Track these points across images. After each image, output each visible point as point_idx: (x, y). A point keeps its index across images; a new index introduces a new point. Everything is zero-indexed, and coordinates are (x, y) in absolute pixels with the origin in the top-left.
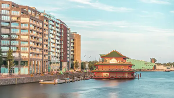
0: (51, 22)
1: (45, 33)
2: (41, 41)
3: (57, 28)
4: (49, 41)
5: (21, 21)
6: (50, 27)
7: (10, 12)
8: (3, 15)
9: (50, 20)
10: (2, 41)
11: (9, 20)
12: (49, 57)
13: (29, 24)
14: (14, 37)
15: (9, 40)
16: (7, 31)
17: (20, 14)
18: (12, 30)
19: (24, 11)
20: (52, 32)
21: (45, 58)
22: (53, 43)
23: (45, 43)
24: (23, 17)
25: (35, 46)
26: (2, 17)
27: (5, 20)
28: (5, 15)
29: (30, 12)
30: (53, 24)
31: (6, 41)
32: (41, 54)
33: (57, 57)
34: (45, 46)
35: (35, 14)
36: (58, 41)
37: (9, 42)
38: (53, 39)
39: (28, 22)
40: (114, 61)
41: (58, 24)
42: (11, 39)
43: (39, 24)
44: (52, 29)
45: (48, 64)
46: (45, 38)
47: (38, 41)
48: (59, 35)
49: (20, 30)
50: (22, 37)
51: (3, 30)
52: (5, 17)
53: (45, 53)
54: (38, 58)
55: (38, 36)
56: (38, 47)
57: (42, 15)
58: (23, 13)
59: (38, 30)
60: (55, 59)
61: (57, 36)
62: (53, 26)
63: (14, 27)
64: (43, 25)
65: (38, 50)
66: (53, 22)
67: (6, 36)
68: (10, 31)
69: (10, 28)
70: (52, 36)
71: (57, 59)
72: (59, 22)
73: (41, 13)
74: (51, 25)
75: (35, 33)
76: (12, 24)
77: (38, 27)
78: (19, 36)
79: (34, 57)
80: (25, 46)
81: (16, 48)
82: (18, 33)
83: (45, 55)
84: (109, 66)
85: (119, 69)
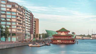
0: (26, 12)
1: (23, 18)
3: (29, 15)
4: (25, 22)
5: (12, 11)
7: (6, 6)
8: (2, 7)
9: (26, 11)
10: (2, 22)
11: (5, 10)
12: (25, 31)
13: (16, 12)
14: (8, 20)
16: (4, 16)
17: (11, 7)
19: (13, 5)
20: (27, 17)
21: (23, 32)
22: (27, 24)
23: (23, 23)
24: (13, 8)
25: (19, 25)
27: (3, 10)
28: (3, 7)
29: (16, 5)
30: (27, 13)
31: (4, 22)
32: (22, 30)
33: (29, 31)
34: (23, 25)
35: (19, 7)
36: (29, 22)
37: (5, 22)
39: (16, 11)
40: (63, 34)
41: (29, 12)
42: (6, 21)
43: (21, 12)
44: (26, 16)
45: (25, 35)
46: (23, 20)
47: (20, 22)
48: (29, 19)
49: (11, 16)
50: (13, 20)
51: (2, 16)
52: (3, 8)
53: (23, 29)
54: (20, 32)
55: (20, 19)
56: (20, 25)
58: (13, 6)
59: (20, 16)
60: (28, 33)
62: (27, 14)
64: (23, 13)
65: (20, 27)
66: (27, 11)
67: (4, 20)
68: (6, 16)
69: (6, 15)
70: (27, 20)
72: (30, 12)
73: (21, 6)
75: (19, 18)
76: (7, 12)
77: (20, 15)
78: (11, 19)
79: (19, 31)
80: (14, 25)
81: (9, 26)
82: (11, 17)
83: (23, 30)
84: (61, 36)
85: (66, 38)
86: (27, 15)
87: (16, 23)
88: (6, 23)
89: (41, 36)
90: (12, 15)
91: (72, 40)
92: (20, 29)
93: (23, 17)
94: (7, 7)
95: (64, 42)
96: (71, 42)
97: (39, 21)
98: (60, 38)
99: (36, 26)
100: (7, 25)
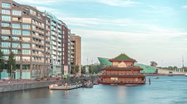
0: (52, 23)
1: (47, 34)
2: (43, 43)
3: (59, 29)
4: (51, 43)
5: (23, 22)
6: (52, 28)
7: (11, 12)
8: (4, 15)
9: (52, 21)
10: (2, 43)
11: (10, 20)
12: (51, 60)
13: (31, 25)
14: (15, 38)
15: (9, 42)
16: (8, 32)
17: (22, 13)
18: (13, 31)
19: (26, 10)
20: (54, 33)
21: (47, 62)
22: (55, 46)
23: (47, 45)
24: (25, 17)
25: (37, 49)
26: (3, 17)
27: (5, 20)
28: (6, 15)
29: (31, 11)
30: (55, 25)
31: (7, 43)
32: (43, 57)
33: (59, 61)
34: (47, 49)
35: (37, 14)
36: (59, 43)
37: (9, 44)
38: (55, 41)
39: (30, 22)
40: (123, 65)
41: (59, 25)
42: (12, 41)
43: (41, 24)
44: (53, 31)
45: (49, 68)
46: (47, 40)
47: (40, 43)
48: (60, 36)
50: (24, 39)
51: (4, 32)
52: (5, 17)
53: (47, 56)
54: (40, 61)
55: (40, 38)
56: (40, 49)
57: (44, 15)
58: (25, 13)
59: (40, 32)
60: (56, 63)
61: (59, 38)
62: (55, 27)
63: (15, 27)
64: (45, 26)
65: (40, 53)
66: (55, 22)
67: (6, 38)
68: (11, 32)
69: (11, 29)
70: (54, 38)
71: (59, 63)
72: (61, 23)
73: (42, 13)
74: (52, 26)
75: (37, 34)
76: (13, 24)
77: (40, 29)
78: (20, 37)
79: (37, 61)
80: (27, 49)
81: (17, 51)
82: (20, 34)
83: (47, 59)
84: (118, 70)
85: (128, 73)
86: (55, 29)
87: (30, 44)
88: (11, 45)
89: (87, 69)
90: (22, 30)
91: (139, 78)
92: (40, 55)
93: (45, 34)
94: (13, 14)
95: (124, 80)
96: (137, 80)
97: (80, 41)
98: (116, 73)
99: (76, 51)
100: (14, 49)
